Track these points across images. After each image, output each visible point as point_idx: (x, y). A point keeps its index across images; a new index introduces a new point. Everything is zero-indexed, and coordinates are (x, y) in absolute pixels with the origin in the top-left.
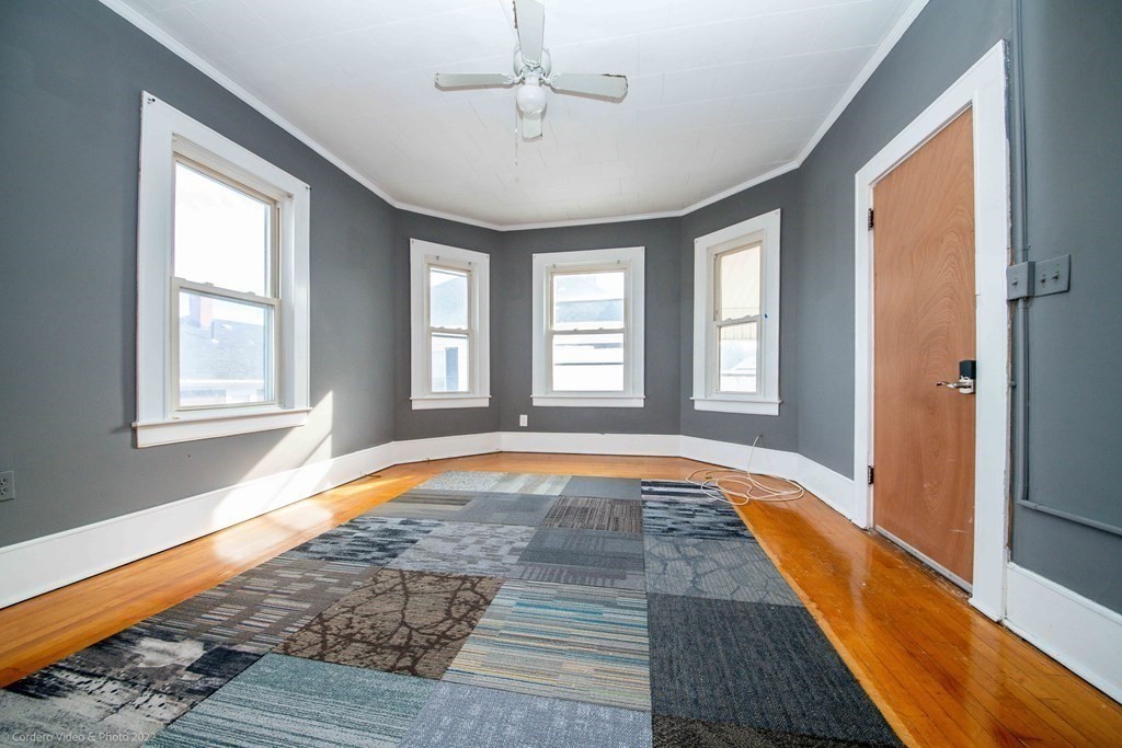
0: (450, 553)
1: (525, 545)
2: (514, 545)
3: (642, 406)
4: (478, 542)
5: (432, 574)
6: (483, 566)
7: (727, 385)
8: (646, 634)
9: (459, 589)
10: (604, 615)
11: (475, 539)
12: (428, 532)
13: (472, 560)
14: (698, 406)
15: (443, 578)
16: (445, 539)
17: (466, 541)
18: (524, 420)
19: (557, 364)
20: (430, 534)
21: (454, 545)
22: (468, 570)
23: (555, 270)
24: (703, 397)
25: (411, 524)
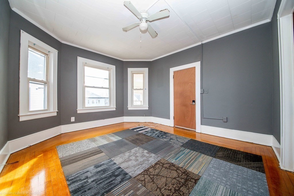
3: (115, 110)
7: (135, 103)
8: (193, 151)
10: (186, 152)
14: (129, 109)
18: (73, 119)
19: (87, 98)
23: (86, 64)
24: (131, 106)
25: (101, 166)
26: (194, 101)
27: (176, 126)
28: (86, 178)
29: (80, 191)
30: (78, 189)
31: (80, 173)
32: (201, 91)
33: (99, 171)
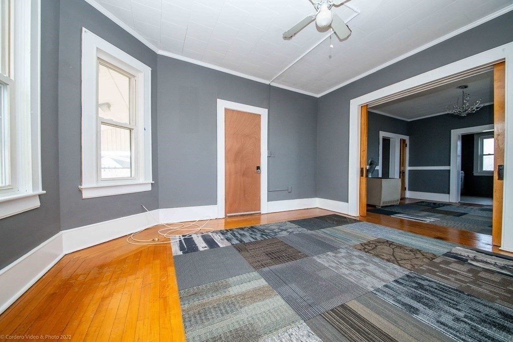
0: (371, 265)
1: (329, 253)
2: (334, 255)
4: (353, 264)
5: (383, 259)
6: (356, 253)
9: (371, 250)
11: (353, 266)
12: (386, 286)
13: (360, 257)
15: (377, 256)
16: (373, 275)
17: (359, 267)
20: (385, 284)
21: (368, 268)
22: (363, 254)
25: (404, 304)
26: (258, 168)
27: (228, 215)
28: (462, 321)
29: (494, 322)
30: (495, 326)
31: (456, 336)
32: (268, 154)
33: (423, 304)
